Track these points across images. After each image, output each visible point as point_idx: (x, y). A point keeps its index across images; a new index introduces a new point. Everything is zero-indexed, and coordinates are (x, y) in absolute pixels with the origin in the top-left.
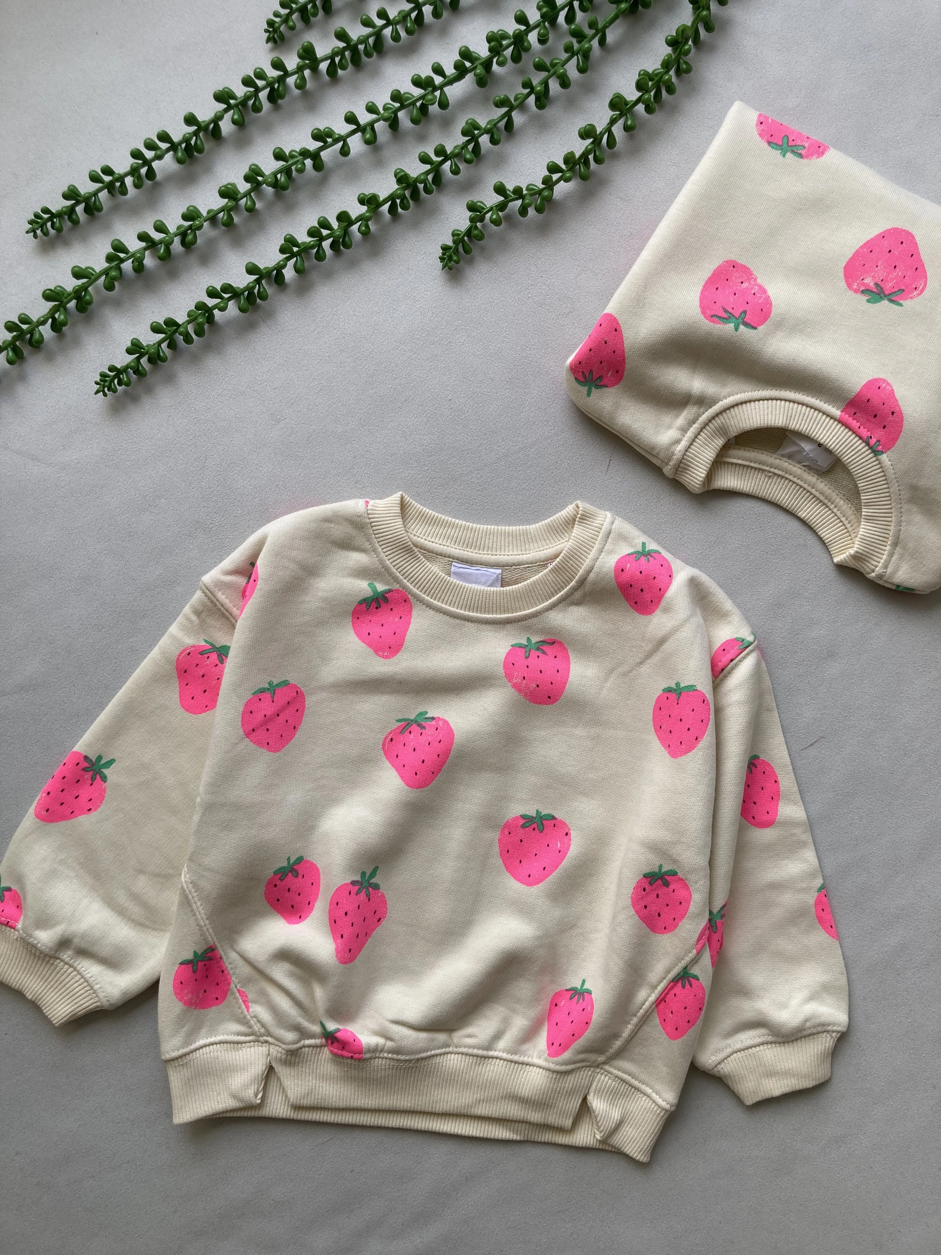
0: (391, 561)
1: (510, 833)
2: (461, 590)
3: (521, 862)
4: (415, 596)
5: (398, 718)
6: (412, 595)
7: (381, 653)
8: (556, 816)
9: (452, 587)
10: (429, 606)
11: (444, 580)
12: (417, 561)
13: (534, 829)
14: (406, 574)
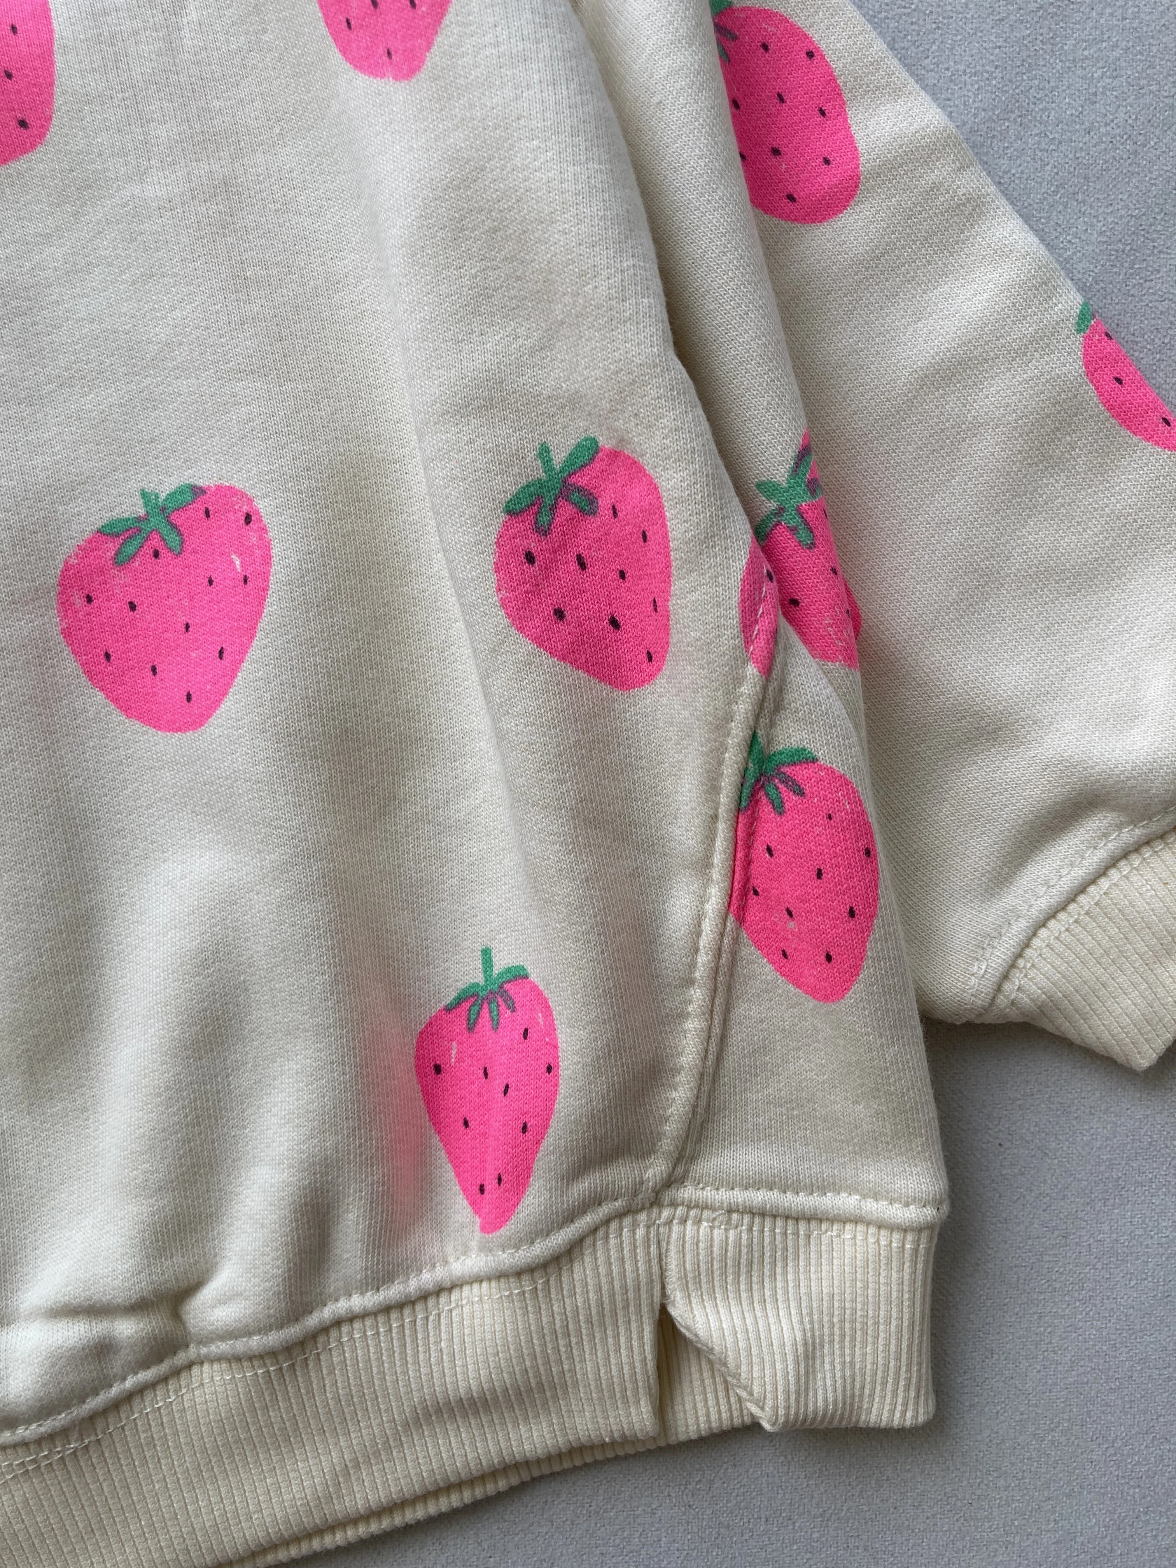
8: (201, 483)
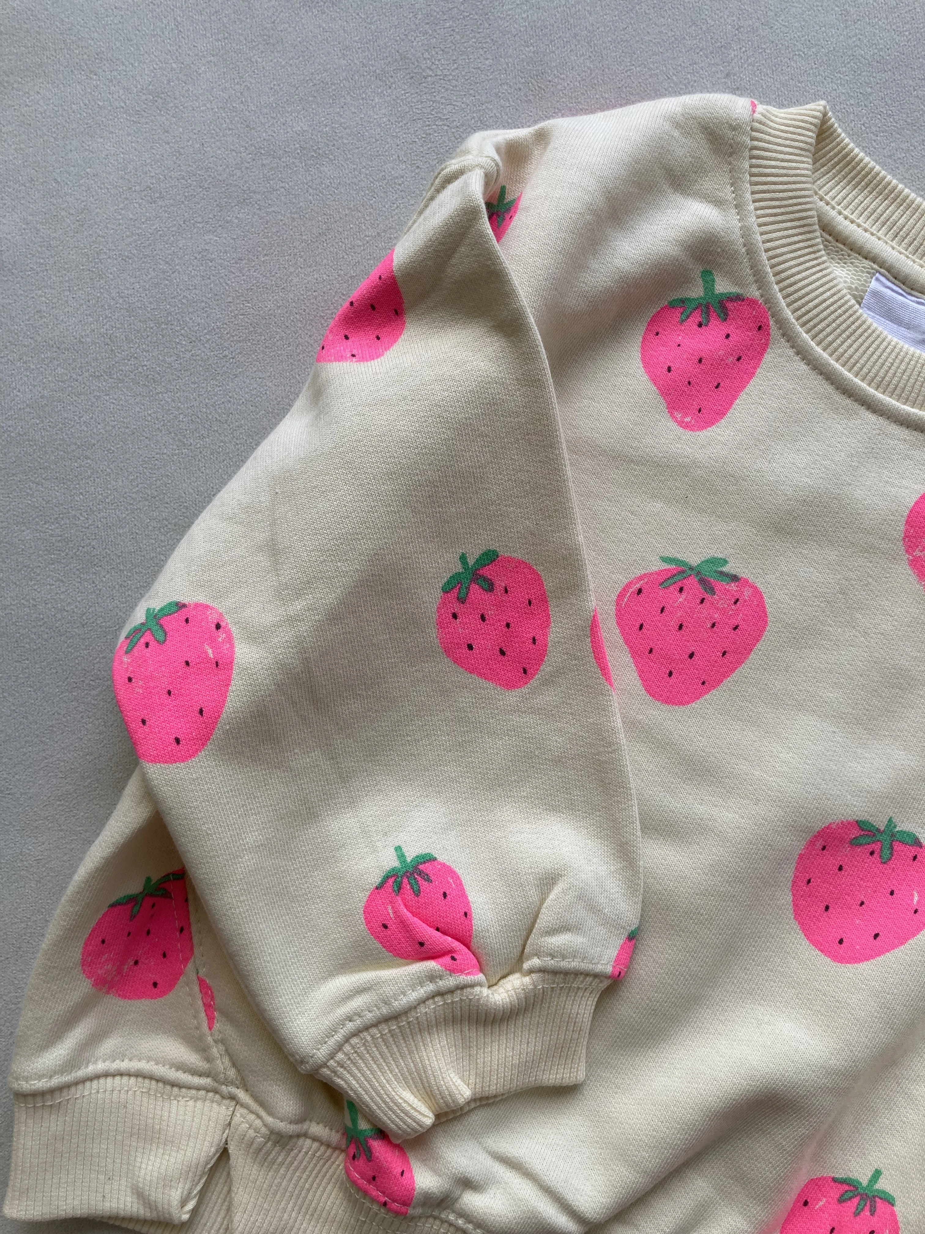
0: (765, 237)
1: (824, 848)
2: (877, 343)
3: (827, 908)
4: (782, 324)
5: (666, 554)
6: (777, 322)
7: (679, 416)
9: (860, 330)
10: (804, 354)
11: (850, 312)
12: (813, 256)
13: (872, 853)
14: (783, 275)
